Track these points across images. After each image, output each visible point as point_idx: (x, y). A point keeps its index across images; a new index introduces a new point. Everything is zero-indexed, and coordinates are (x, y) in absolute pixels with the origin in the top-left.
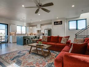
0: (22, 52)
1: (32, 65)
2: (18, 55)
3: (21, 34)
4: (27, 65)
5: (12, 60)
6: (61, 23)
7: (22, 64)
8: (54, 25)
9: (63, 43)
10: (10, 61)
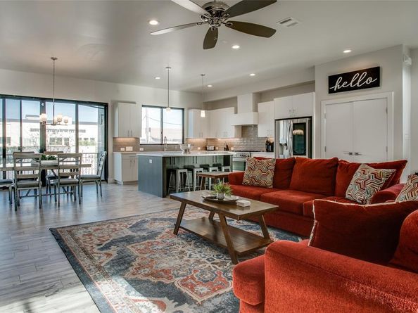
0: (146, 226)
1: (164, 281)
2: (130, 233)
3: (161, 146)
4: (147, 275)
5: (102, 249)
6: (370, 80)
7: (130, 268)
8: (331, 91)
9: (358, 198)
10: (95, 250)
